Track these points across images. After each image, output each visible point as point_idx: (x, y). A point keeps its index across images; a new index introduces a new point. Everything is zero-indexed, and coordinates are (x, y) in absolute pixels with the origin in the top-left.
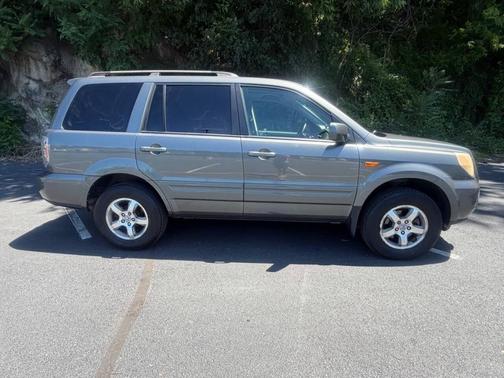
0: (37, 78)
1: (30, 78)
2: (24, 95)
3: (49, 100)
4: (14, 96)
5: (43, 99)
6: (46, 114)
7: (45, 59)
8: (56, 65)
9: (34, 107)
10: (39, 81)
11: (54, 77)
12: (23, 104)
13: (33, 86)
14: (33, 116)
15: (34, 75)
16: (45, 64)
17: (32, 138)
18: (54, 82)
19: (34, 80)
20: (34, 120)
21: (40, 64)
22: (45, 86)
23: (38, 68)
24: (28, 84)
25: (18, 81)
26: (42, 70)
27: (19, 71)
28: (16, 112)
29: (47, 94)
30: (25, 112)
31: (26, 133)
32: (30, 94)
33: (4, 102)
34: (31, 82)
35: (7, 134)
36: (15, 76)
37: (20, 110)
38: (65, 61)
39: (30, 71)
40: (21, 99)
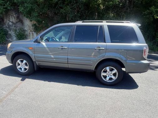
0: (12, 21)
1: (10, 21)
2: (7, 26)
3: (15, 28)
4: (5, 26)
5: (13, 28)
6: (14, 32)
7: (14, 16)
8: (18, 17)
9: (10, 30)
10: (12, 22)
11: (17, 21)
12: (7, 29)
13: (10, 23)
14: (10, 33)
15: (11, 20)
16: (14, 17)
17: (9, 40)
18: (17, 22)
19: (11, 22)
20: (10, 34)
21: (13, 17)
22: (14, 24)
23: (12, 18)
24: (9, 23)
25: (6, 22)
26: (13, 19)
27: (7, 19)
28: (5, 31)
29: (14, 26)
30: (7, 32)
31: (7, 38)
32: (9, 26)
33: (1, 28)
34: (10, 22)
35: (1, 38)
36: (5, 20)
37: (6, 31)
38: (21, 17)
39: (10, 19)
40: (7, 27)
